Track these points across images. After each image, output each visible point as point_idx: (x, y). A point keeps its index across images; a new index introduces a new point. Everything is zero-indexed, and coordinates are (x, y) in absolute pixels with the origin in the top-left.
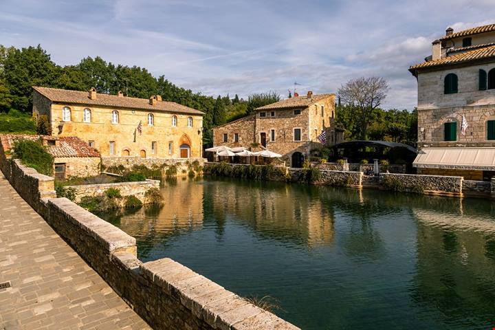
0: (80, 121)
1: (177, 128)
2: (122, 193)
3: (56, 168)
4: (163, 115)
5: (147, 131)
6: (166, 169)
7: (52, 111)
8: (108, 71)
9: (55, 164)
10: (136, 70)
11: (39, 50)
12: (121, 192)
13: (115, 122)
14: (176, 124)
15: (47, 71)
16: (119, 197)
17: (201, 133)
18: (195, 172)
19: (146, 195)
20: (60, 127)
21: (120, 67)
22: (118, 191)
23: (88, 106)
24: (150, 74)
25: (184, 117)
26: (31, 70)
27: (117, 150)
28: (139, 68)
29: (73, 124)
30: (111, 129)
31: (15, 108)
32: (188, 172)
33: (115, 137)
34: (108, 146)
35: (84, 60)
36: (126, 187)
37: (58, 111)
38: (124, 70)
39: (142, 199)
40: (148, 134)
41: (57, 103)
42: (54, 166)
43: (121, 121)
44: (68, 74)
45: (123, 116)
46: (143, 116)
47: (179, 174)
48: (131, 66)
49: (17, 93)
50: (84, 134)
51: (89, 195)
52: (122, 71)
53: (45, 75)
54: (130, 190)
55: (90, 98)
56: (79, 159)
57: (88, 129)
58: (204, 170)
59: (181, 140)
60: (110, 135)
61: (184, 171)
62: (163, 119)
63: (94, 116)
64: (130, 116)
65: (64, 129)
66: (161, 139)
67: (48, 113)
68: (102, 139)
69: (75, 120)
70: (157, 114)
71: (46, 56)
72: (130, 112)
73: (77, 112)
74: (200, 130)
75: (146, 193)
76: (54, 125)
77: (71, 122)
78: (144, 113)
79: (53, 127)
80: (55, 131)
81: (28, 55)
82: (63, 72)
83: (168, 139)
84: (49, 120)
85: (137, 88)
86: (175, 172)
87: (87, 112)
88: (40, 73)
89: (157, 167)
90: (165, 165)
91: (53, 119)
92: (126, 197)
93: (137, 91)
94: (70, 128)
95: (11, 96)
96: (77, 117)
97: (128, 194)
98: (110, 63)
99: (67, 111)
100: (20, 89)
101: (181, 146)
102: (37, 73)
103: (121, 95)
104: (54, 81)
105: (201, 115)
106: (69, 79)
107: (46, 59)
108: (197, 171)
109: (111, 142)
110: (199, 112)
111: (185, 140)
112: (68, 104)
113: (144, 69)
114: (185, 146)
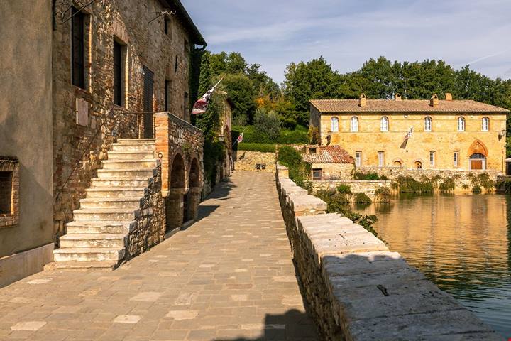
0: (347, 130)
1: (466, 133)
2: (352, 190)
3: (314, 173)
4: (444, 117)
5: (423, 138)
6: (440, 182)
7: (322, 122)
8: (393, 72)
9: (314, 169)
10: (428, 65)
11: (321, 62)
12: (351, 188)
13: (385, 130)
14: (464, 127)
15: (327, 82)
16: (350, 193)
17: (504, 138)
18: (482, 188)
19: (376, 193)
20: (328, 138)
21: (405, 64)
22: (349, 187)
23: (355, 114)
24: (449, 67)
25: (476, 117)
26: (312, 83)
27: (387, 161)
28: (433, 61)
29: (341, 135)
30: (380, 138)
31: (300, 124)
32: (471, 188)
33: (384, 147)
34: (377, 157)
35: (366, 63)
36: (356, 185)
37: (326, 122)
38: (410, 66)
39: (372, 197)
40: (423, 142)
41: (326, 114)
42: (312, 172)
43: (391, 128)
44: (348, 82)
45: (394, 122)
46: (418, 121)
47: (458, 189)
48: (421, 61)
49: (302, 109)
50: (352, 144)
51: (323, 189)
52: (409, 69)
53: (326, 87)
54: (360, 188)
55: (360, 105)
56: (334, 165)
57: (355, 138)
58: (496, 186)
59: (472, 147)
60: (379, 145)
61: (465, 186)
62: (445, 123)
63: (361, 125)
64: (402, 122)
65: (332, 140)
66: (441, 148)
67: (318, 125)
68: (370, 150)
69: (343, 130)
70: (437, 117)
71: (327, 66)
72: (402, 117)
73: (345, 121)
74: (501, 134)
75: (376, 192)
76: (323, 136)
77: (339, 132)
78: (419, 117)
79: (322, 138)
80: (324, 142)
81: (311, 68)
82: (342, 81)
83: (453, 147)
84: (319, 132)
85: (426, 87)
86: (452, 187)
87: (355, 120)
88: (321, 85)
89: (427, 179)
90: (438, 177)
91: (322, 130)
92: (356, 194)
93: (426, 91)
94: (337, 138)
95: (297, 112)
96: (344, 127)
97: (359, 191)
98: (395, 62)
99: (335, 121)
100: (304, 104)
101: (471, 157)
102: (318, 86)
103: (399, 99)
104: (334, 92)
105: (503, 113)
106: (348, 88)
107: (328, 69)
108: (485, 186)
109: (380, 152)
110: (500, 109)
111: (477, 148)
112: (335, 114)
113: (440, 61)
114: (478, 156)
